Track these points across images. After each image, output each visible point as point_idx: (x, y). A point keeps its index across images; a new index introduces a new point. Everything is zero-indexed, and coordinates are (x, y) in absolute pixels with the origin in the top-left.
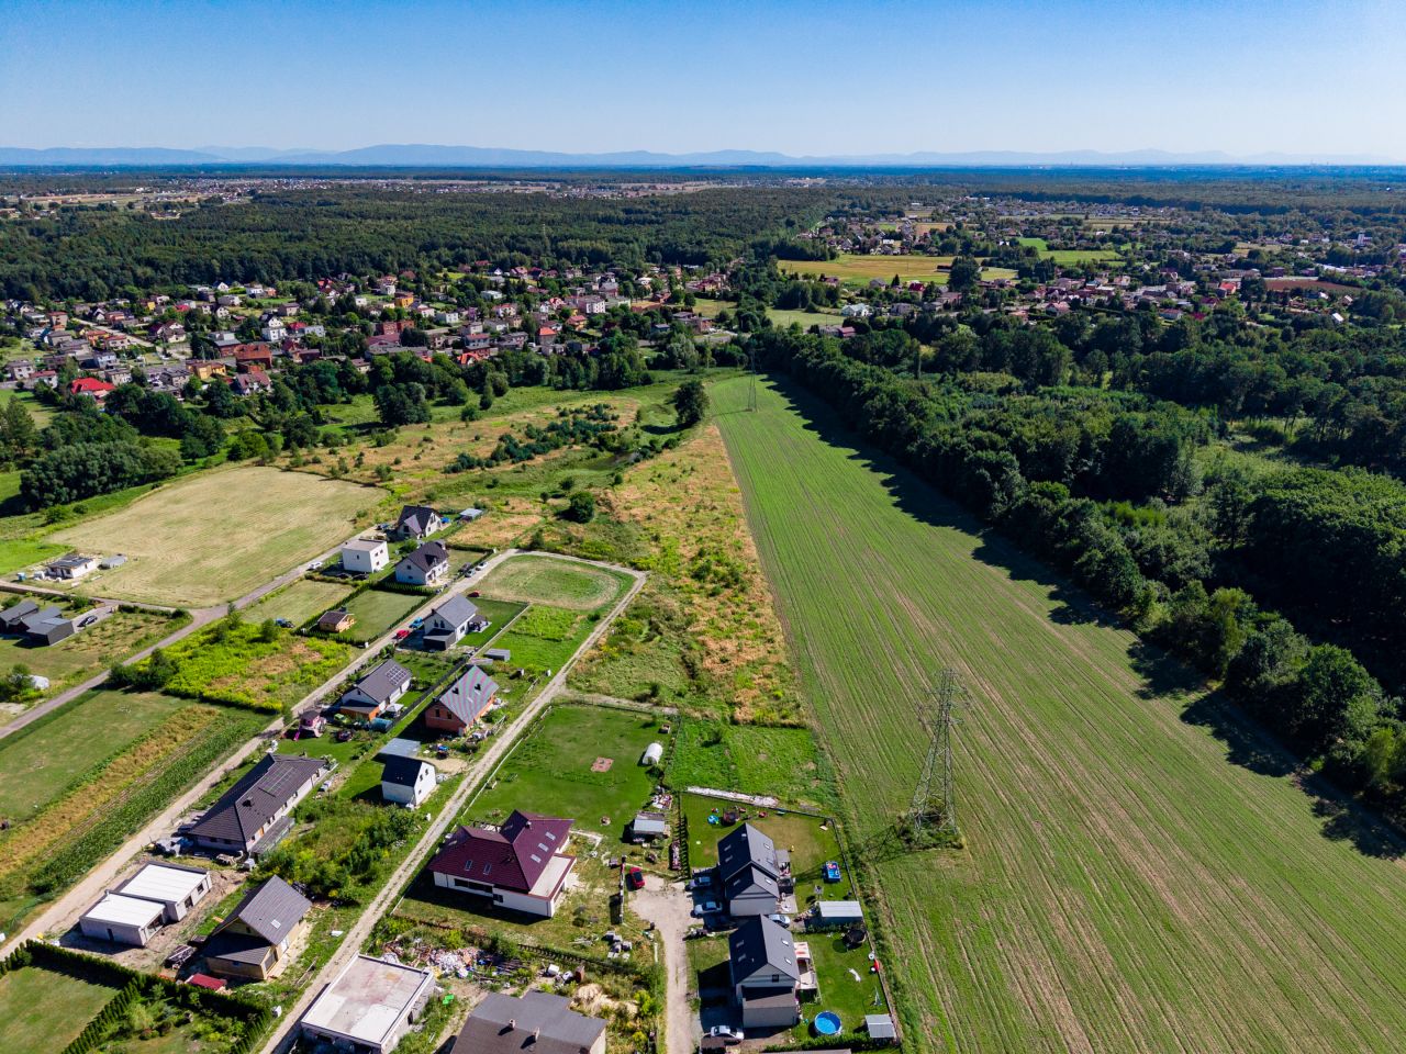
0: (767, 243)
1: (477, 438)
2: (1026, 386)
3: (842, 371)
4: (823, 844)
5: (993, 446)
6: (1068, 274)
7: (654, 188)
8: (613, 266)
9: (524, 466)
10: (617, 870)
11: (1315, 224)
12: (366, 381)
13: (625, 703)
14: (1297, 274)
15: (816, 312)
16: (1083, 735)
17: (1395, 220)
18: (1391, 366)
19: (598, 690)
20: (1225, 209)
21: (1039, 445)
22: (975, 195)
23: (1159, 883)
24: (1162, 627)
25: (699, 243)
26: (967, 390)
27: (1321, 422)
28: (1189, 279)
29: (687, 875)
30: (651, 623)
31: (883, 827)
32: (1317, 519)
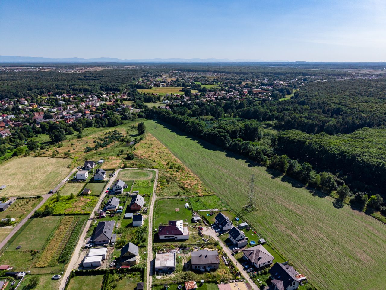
0: (133, 85)
1: (87, 142)
2: (215, 118)
3: (177, 117)
4: (232, 215)
5: (223, 132)
6: (210, 91)
7: (86, 69)
8: (92, 92)
9: (106, 148)
10: (195, 228)
11: (255, 77)
12: (41, 130)
13: (173, 197)
14: (257, 89)
15: (156, 103)
16: (267, 187)
17: (271, 76)
18: (287, 108)
19: (165, 196)
20: (235, 73)
21: (232, 131)
22: (177, 70)
23: (293, 209)
24: (270, 165)
25: (114, 85)
26: (203, 120)
27: (279, 121)
28: (236, 91)
29: (211, 226)
30: (166, 180)
31: (241, 210)
32: (293, 140)
